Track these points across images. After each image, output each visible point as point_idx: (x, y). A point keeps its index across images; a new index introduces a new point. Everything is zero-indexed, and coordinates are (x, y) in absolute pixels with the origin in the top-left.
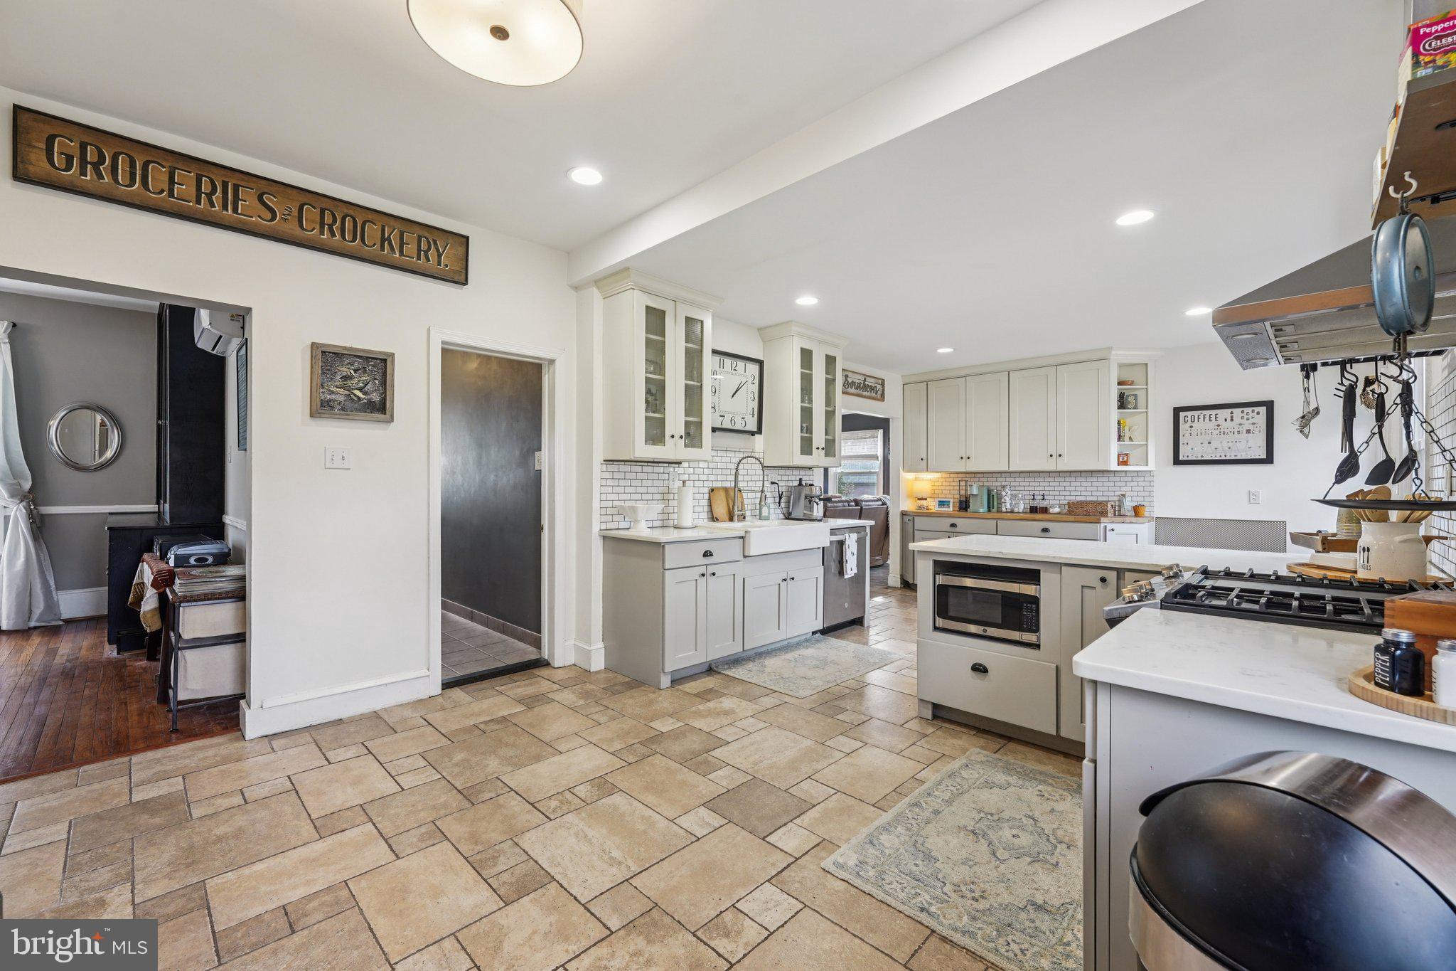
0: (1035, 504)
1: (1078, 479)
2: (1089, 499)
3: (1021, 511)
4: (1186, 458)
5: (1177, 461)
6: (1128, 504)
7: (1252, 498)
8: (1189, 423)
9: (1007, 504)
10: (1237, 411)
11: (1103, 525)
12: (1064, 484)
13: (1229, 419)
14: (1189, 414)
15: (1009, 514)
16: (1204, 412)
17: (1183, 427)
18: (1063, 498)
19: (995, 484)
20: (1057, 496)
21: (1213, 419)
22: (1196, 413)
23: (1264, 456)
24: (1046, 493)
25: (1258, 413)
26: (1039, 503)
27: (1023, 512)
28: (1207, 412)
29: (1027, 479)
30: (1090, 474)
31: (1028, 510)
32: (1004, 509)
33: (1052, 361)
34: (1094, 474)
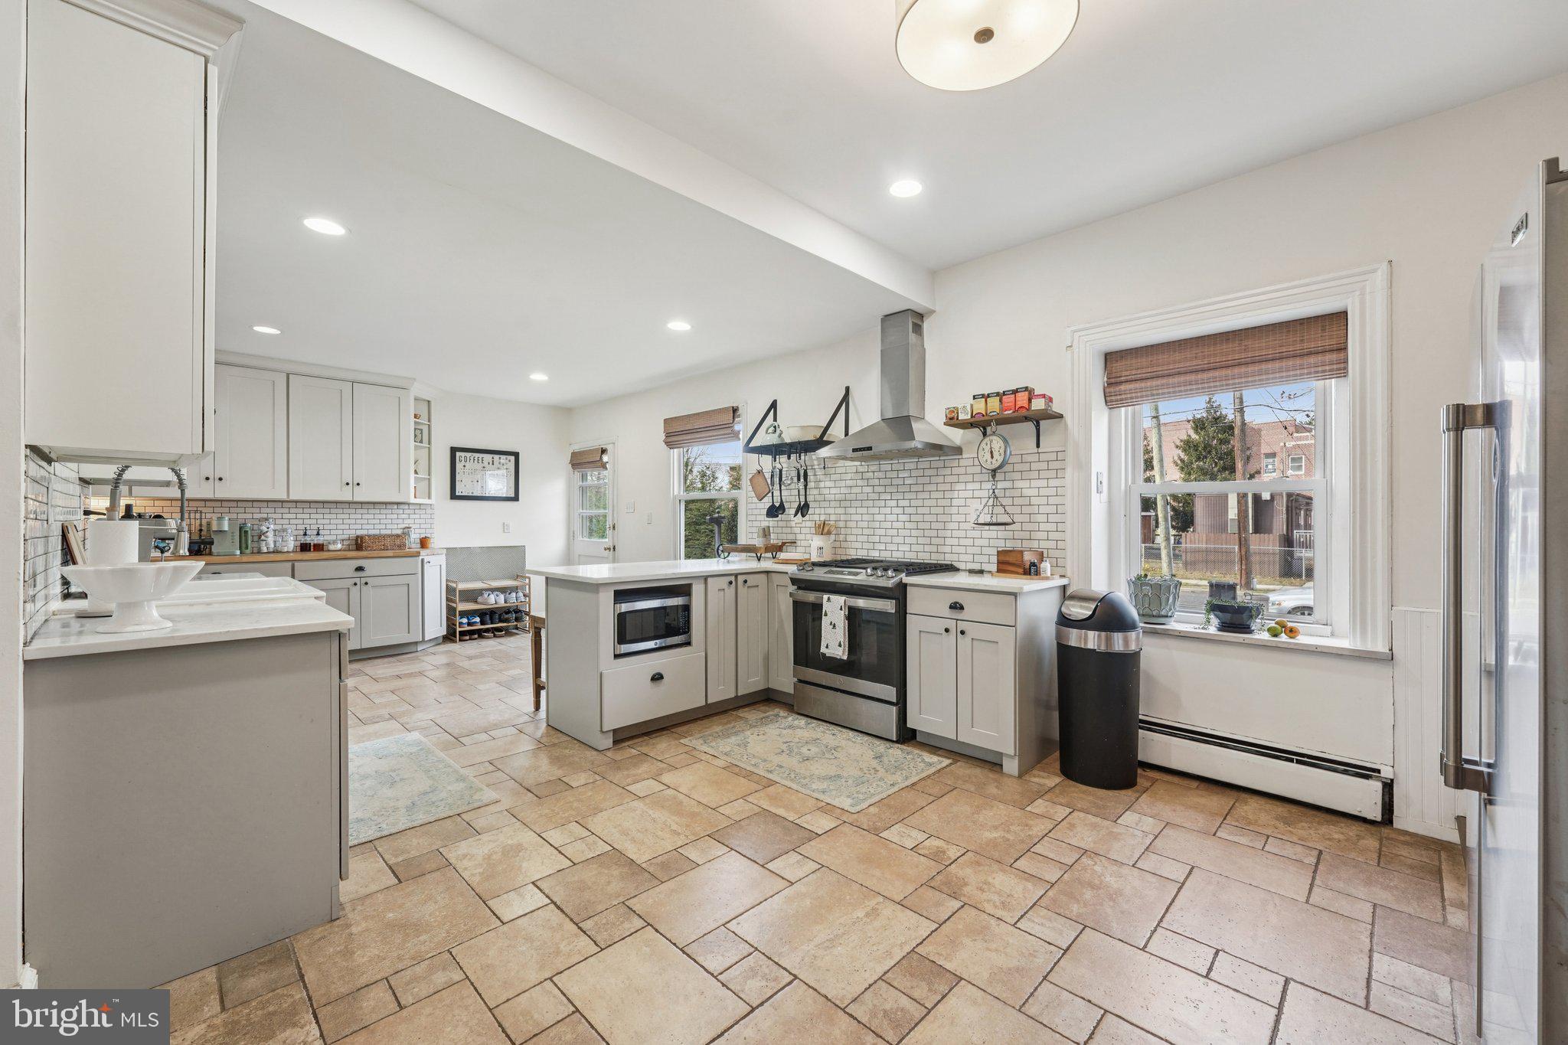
0: (308, 540)
1: (358, 511)
2: (383, 532)
3: (291, 550)
4: (460, 494)
5: (454, 496)
6: (414, 537)
7: (505, 527)
8: (463, 463)
9: (269, 543)
10: (496, 457)
11: (421, 558)
12: (343, 516)
13: (491, 463)
14: (463, 454)
15: (272, 555)
16: (474, 454)
17: (459, 466)
18: (341, 532)
19: (248, 516)
20: (336, 531)
21: (480, 461)
22: (468, 455)
23: (513, 495)
24: (321, 527)
25: (510, 461)
26: (313, 539)
27: (293, 552)
28: (477, 455)
29: (292, 510)
30: (372, 506)
31: (298, 549)
32: (265, 550)
33: (351, 376)
34: (377, 506)
